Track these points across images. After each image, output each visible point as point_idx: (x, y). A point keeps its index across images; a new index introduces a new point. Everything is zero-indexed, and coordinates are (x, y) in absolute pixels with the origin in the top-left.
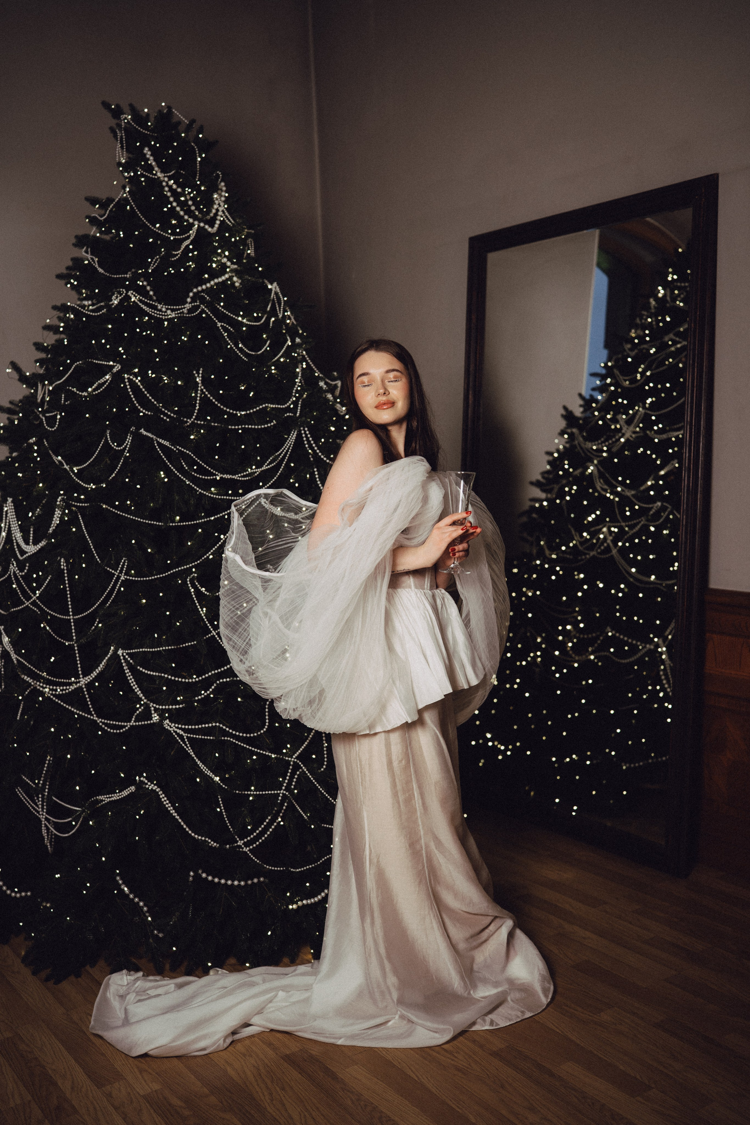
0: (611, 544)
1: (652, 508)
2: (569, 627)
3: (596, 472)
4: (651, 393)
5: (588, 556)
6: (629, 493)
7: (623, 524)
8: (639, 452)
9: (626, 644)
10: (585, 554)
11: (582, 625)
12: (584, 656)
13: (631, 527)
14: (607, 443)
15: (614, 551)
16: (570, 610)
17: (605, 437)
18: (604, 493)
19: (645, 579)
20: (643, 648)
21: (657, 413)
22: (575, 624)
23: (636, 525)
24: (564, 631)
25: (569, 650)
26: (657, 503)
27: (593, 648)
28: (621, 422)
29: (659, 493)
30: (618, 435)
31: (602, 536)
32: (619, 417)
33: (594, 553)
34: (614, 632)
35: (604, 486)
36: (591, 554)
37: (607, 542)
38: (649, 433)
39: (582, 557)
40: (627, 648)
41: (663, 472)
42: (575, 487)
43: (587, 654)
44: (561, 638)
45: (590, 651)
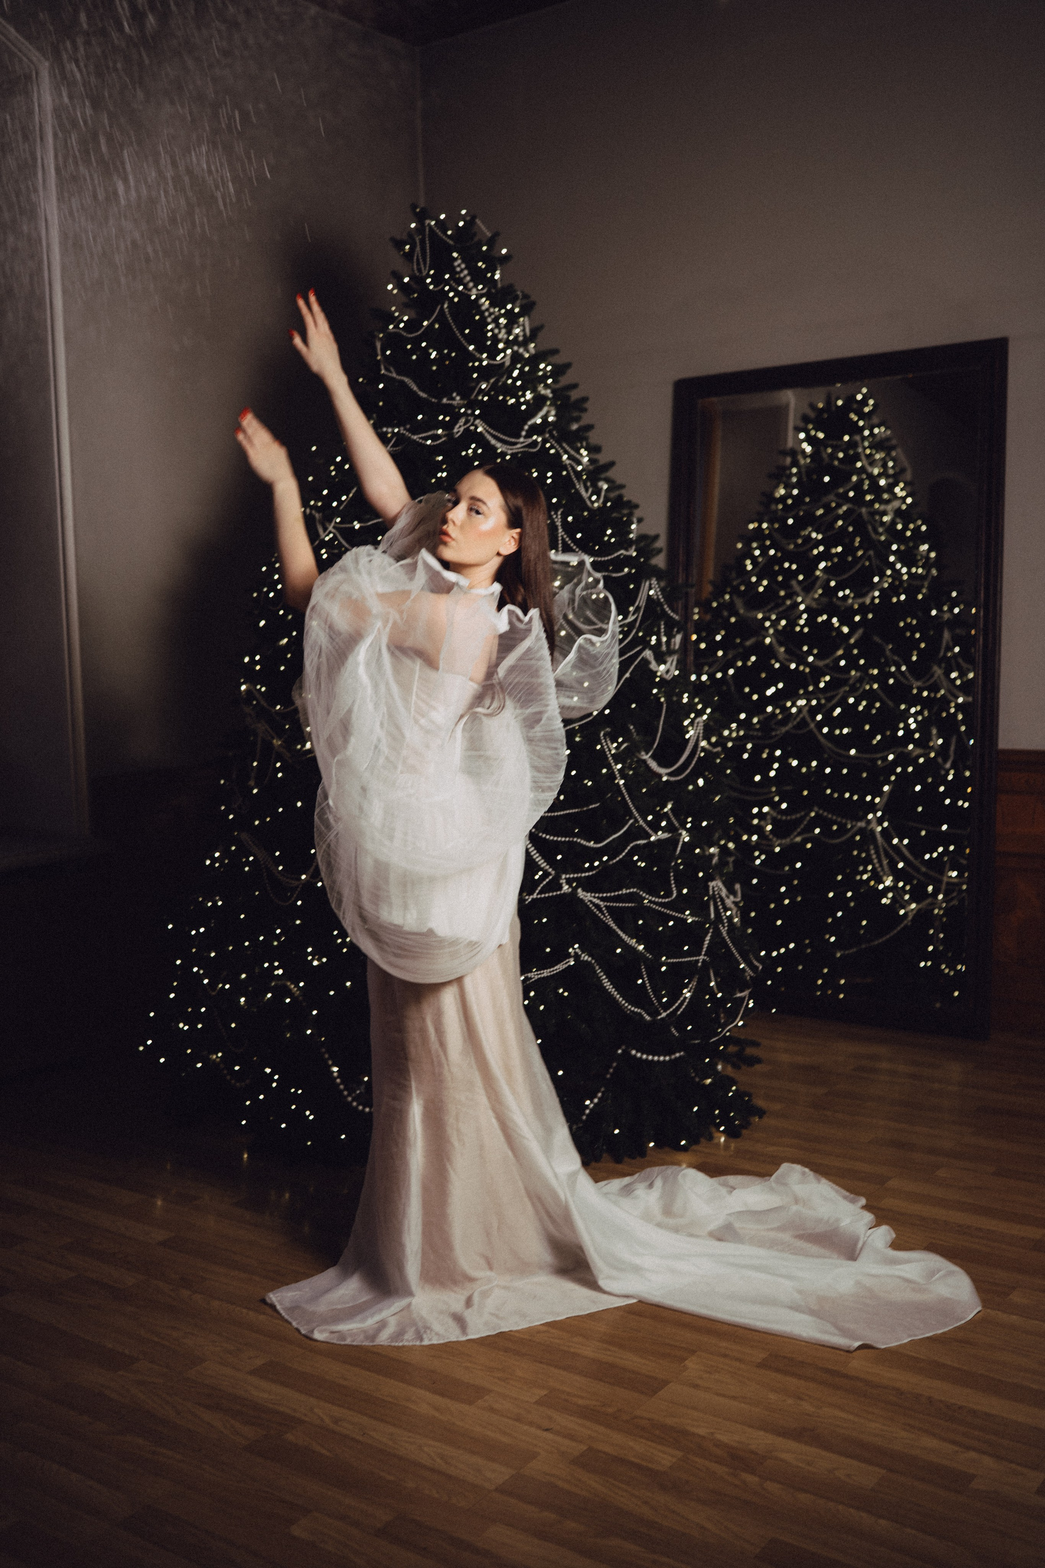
0: (808, 719)
1: (849, 679)
2: (766, 809)
3: (774, 642)
4: (821, 557)
5: (778, 732)
6: (821, 664)
7: (821, 696)
8: (820, 620)
9: (835, 823)
10: (776, 730)
11: (784, 806)
12: (788, 840)
13: (826, 699)
14: (776, 611)
15: (812, 725)
16: (766, 790)
17: (772, 604)
18: (787, 663)
19: (846, 753)
20: (852, 827)
21: (839, 579)
22: (775, 806)
23: (833, 697)
24: (760, 815)
25: (768, 833)
26: (853, 673)
27: (799, 830)
28: (797, 588)
29: (852, 662)
30: (788, 602)
31: (794, 710)
32: (794, 583)
33: (787, 728)
34: (821, 812)
35: (787, 657)
36: (784, 730)
37: (801, 716)
38: (835, 600)
39: (774, 734)
40: (835, 828)
41: (852, 641)
42: (753, 658)
43: (792, 837)
44: (756, 821)
45: (795, 833)
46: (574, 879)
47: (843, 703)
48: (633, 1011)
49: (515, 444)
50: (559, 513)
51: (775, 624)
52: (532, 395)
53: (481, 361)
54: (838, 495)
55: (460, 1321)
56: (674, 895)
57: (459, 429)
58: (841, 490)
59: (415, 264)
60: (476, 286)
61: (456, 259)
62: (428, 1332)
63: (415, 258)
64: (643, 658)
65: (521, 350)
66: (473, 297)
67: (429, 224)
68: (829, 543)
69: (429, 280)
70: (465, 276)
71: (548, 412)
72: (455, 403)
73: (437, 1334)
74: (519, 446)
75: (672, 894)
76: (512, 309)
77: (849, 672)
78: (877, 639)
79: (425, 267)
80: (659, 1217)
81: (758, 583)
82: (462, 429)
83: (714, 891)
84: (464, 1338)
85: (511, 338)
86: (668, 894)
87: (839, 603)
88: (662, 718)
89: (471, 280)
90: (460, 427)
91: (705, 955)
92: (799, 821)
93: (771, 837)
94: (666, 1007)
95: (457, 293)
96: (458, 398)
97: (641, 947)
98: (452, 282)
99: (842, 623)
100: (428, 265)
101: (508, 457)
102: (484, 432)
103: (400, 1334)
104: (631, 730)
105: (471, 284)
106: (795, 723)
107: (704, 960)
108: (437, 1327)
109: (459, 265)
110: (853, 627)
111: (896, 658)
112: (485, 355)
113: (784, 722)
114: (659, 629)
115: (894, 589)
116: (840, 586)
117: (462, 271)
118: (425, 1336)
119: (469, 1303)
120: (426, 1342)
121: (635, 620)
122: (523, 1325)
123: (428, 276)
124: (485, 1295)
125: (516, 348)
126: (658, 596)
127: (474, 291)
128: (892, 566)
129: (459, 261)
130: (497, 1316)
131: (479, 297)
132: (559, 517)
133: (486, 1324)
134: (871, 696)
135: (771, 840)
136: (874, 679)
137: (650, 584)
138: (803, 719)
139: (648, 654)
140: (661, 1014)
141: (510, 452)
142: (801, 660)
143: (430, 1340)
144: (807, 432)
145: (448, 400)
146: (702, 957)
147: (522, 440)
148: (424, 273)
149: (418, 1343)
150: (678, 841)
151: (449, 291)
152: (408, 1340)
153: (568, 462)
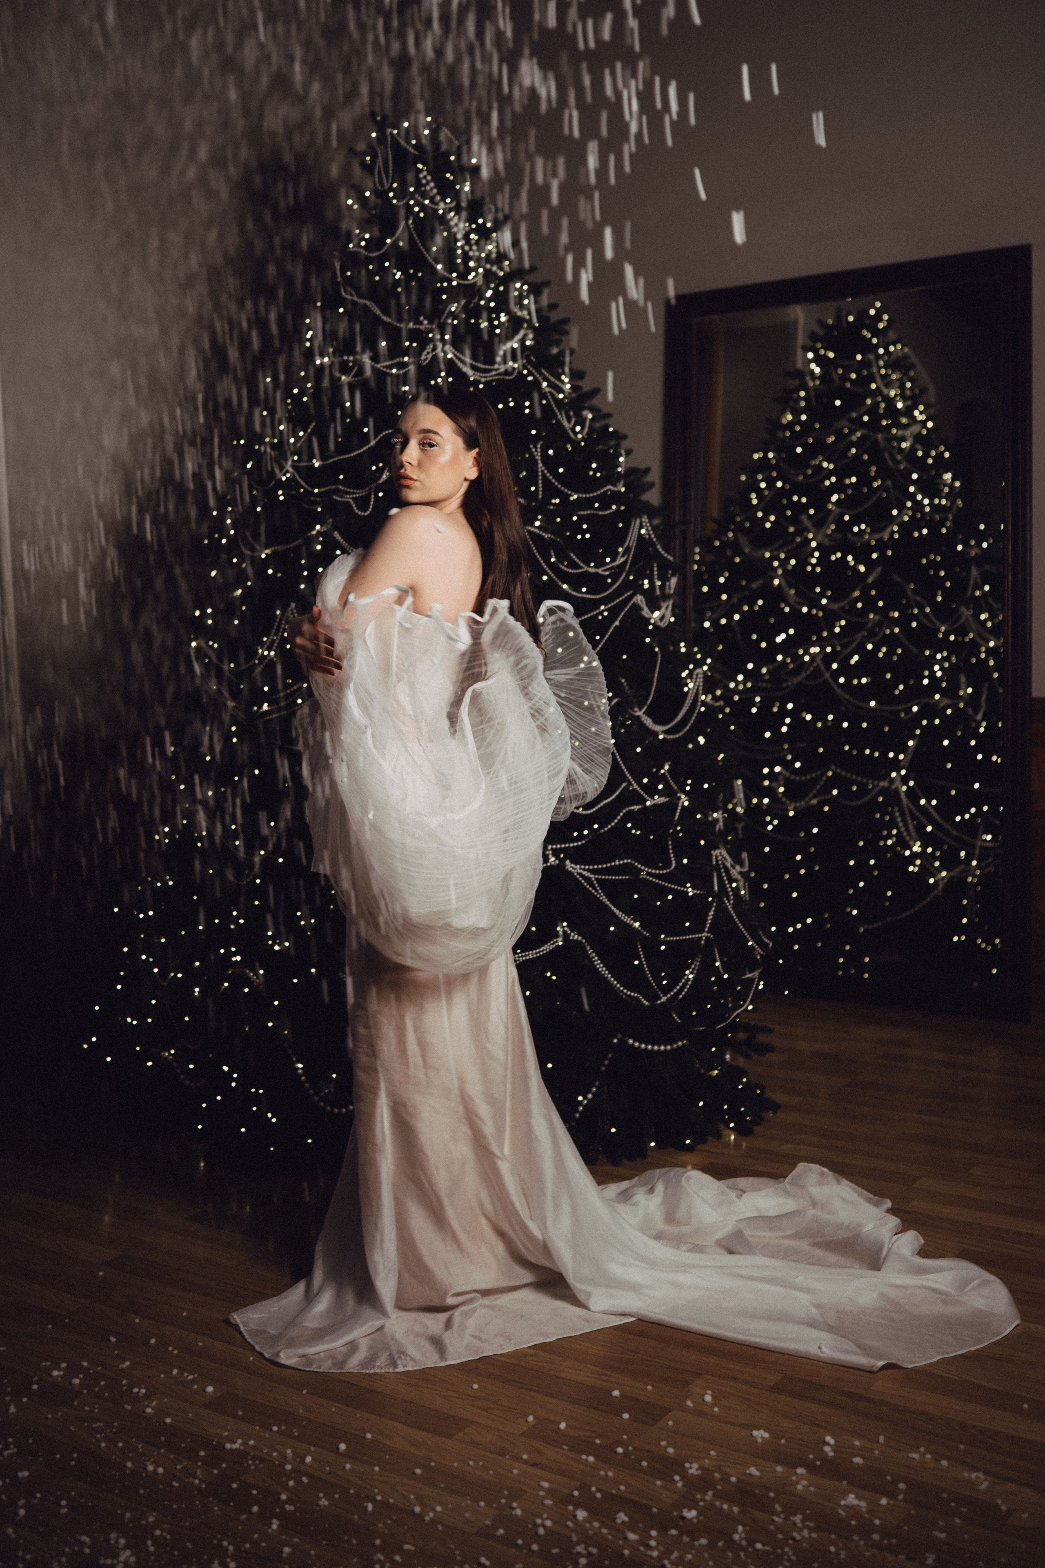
0: (822, 668)
1: (866, 623)
2: (777, 769)
3: (784, 584)
4: (833, 489)
5: (790, 683)
6: (835, 606)
7: (836, 642)
8: (833, 558)
9: (855, 783)
10: (786, 681)
11: (798, 765)
12: (803, 803)
13: (841, 645)
14: (785, 550)
15: (827, 675)
16: (776, 748)
17: (781, 542)
18: (797, 606)
19: (864, 705)
20: (873, 787)
21: (852, 513)
22: (787, 765)
23: (848, 643)
24: (772, 776)
25: (780, 796)
26: (871, 616)
27: (814, 791)
28: (808, 524)
29: (870, 605)
30: (798, 539)
31: (807, 658)
32: (804, 518)
33: (799, 679)
34: (839, 771)
35: (798, 600)
36: (796, 680)
37: (815, 664)
38: (849, 536)
39: (785, 685)
40: (855, 788)
41: (870, 580)
42: (760, 602)
43: (807, 799)
44: (766, 783)
45: (811, 795)
46: (562, 850)
47: (860, 649)
48: (630, 995)
49: (490, 371)
50: (539, 446)
51: (784, 563)
52: (507, 317)
53: (450, 281)
54: (852, 420)
55: (438, 1343)
56: (673, 867)
57: (427, 356)
58: (854, 415)
59: (377, 176)
60: (443, 200)
61: (421, 170)
62: (403, 1357)
63: (377, 170)
64: (634, 603)
65: (494, 268)
66: (441, 212)
67: (391, 134)
68: (841, 473)
69: (391, 194)
70: (432, 189)
71: (525, 335)
72: (422, 327)
73: (413, 1359)
74: (493, 373)
75: (671, 864)
76: (484, 224)
77: (867, 616)
78: (897, 578)
79: (387, 179)
80: (660, 1225)
81: (765, 518)
82: (430, 356)
83: (717, 861)
84: (443, 1364)
85: (483, 255)
86: (667, 864)
87: (855, 539)
88: (657, 670)
89: (438, 193)
90: (428, 353)
91: (708, 932)
92: (816, 781)
93: (784, 799)
94: (666, 990)
95: (423, 208)
96: (426, 322)
97: (637, 924)
98: (417, 196)
99: (857, 561)
100: (390, 178)
101: (481, 386)
102: (454, 358)
103: (371, 1360)
104: (622, 684)
105: (438, 198)
106: (808, 672)
107: (707, 937)
108: (412, 1351)
109: (425, 177)
110: (871, 565)
111: (918, 599)
112: (454, 275)
113: (796, 672)
114: (652, 571)
115: (915, 524)
116: (855, 521)
117: (428, 183)
118: (399, 1362)
119: (448, 1325)
120: (400, 1369)
121: (625, 562)
122: (509, 1348)
123: (391, 189)
124: (466, 1315)
125: (488, 266)
126: (649, 535)
127: (442, 205)
128: (912, 497)
129: (425, 173)
130: (480, 1339)
131: (447, 211)
132: (539, 450)
133: (467, 1347)
134: (892, 642)
135: (784, 803)
136: (895, 622)
137: (641, 523)
138: (817, 668)
139: (639, 599)
140: (660, 998)
141: (483, 380)
142: (814, 603)
143: (405, 1366)
144: (816, 352)
145: (414, 324)
146: (705, 934)
147: (496, 366)
148: (387, 187)
149: (391, 1370)
150: (677, 806)
151: (414, 206)
152: (381, 1366)
153: (547, 390)
